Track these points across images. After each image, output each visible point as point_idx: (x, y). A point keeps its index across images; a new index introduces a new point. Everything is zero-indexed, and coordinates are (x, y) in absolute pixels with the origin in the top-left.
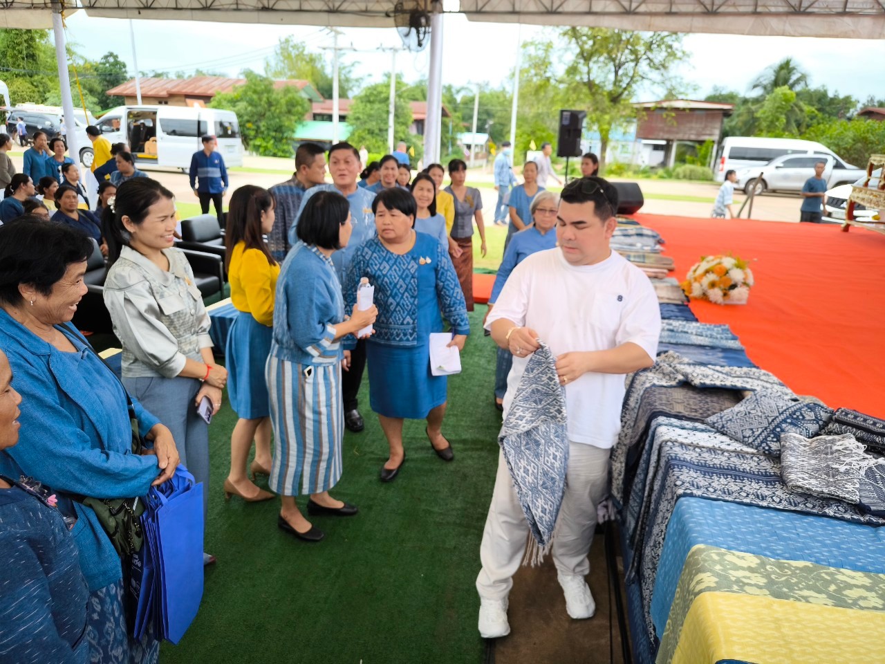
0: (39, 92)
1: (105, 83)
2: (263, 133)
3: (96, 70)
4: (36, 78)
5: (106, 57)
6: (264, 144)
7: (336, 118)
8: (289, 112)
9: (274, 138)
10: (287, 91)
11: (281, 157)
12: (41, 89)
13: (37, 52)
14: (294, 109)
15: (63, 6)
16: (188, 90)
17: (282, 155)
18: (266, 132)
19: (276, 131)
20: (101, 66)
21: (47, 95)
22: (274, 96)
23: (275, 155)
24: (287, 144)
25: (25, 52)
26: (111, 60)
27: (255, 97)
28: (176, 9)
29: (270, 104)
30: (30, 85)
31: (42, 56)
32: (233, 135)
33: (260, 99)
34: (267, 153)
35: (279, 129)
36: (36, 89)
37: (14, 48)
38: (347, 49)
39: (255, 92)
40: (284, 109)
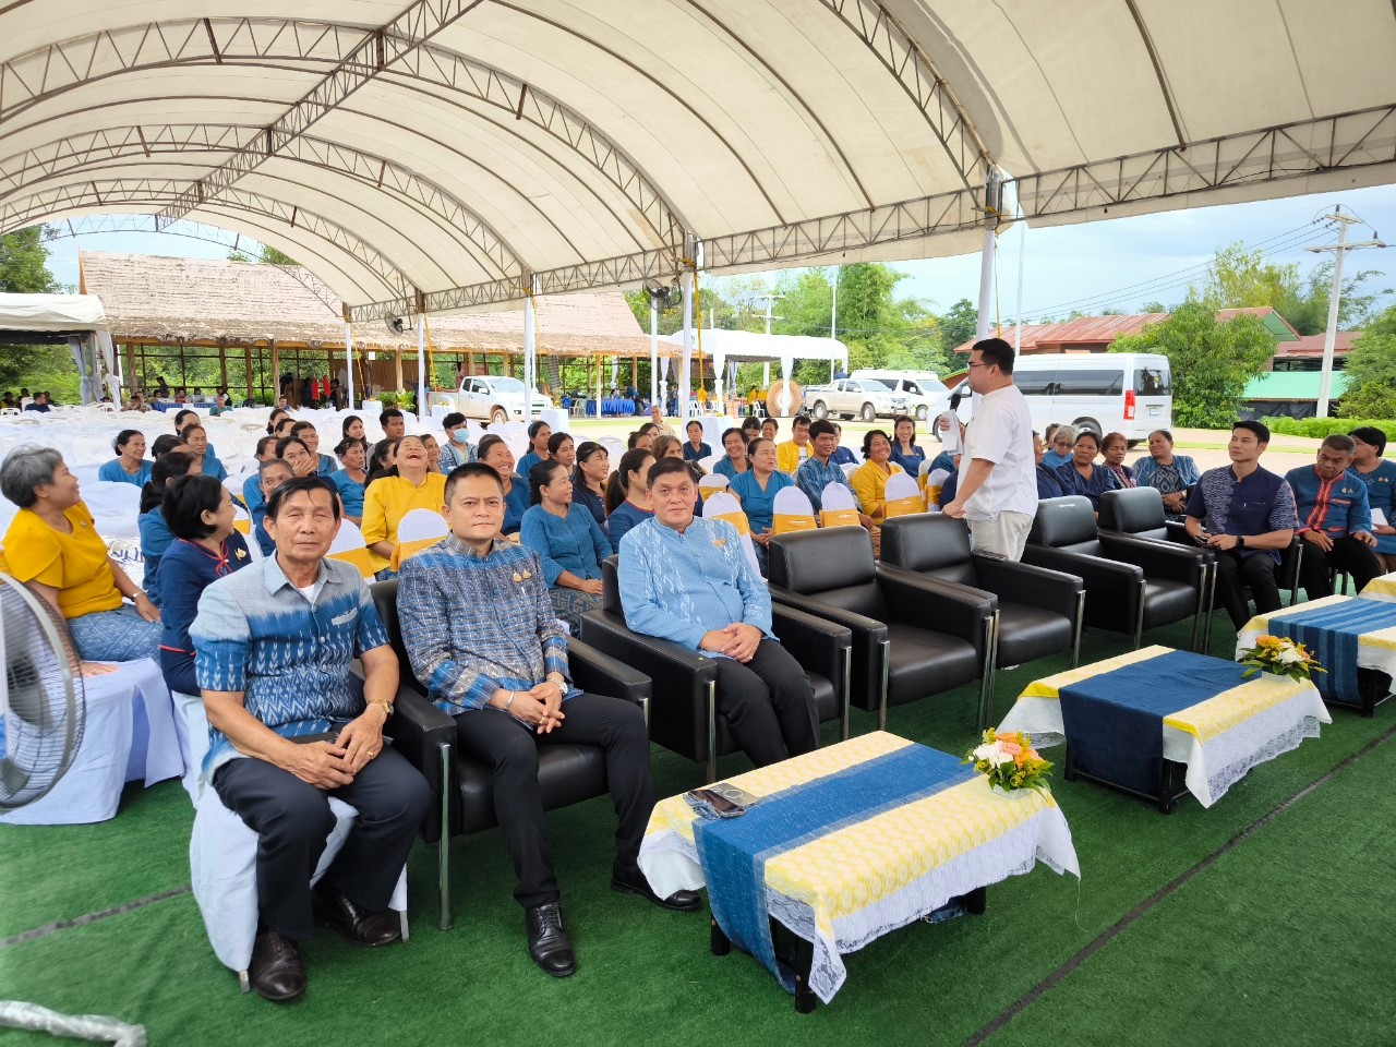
0: (873, 356)
1: (951, 340)
2: (1188, 391)
3: (942, 323)
4: (873, 339)
5: (958, 306)
6: (1188, 409)
7: (1328, 363)
8: (1239, 357)
9: (1207, 398)
10: (1238, 324)
11: (1215, 428)
12: (876, 353)
13: (879, 308)
14: (1251, 352)
15: (999, 219)
16: (1068, 338)
17: (1217, 425)
18: (1193, 391)
19: (1211, 387)
20: (950, 317)
21: (884, 359)
22: (1216, 332)
23: (1204, 425)
24: (1228, 407)
25: (865, 310)
26: (962, 309)
27: (1182, 337)
28: (1165, 196)
29: (1206, 346)
30: (865, 349)
31: (884, 314)
32: (1159, 391)
33: (1191, 340)
34: (1191, 421)
35: (1217, 385)
36: (870, 353)
37: (854, 306)
38: (1363, 246)
39: (1183, 329)
40: (1232, 350)
